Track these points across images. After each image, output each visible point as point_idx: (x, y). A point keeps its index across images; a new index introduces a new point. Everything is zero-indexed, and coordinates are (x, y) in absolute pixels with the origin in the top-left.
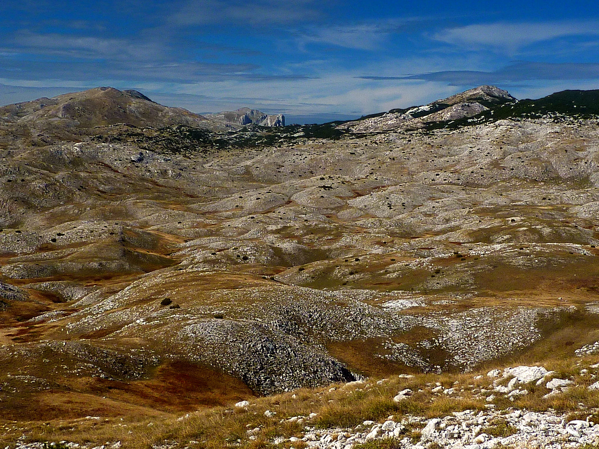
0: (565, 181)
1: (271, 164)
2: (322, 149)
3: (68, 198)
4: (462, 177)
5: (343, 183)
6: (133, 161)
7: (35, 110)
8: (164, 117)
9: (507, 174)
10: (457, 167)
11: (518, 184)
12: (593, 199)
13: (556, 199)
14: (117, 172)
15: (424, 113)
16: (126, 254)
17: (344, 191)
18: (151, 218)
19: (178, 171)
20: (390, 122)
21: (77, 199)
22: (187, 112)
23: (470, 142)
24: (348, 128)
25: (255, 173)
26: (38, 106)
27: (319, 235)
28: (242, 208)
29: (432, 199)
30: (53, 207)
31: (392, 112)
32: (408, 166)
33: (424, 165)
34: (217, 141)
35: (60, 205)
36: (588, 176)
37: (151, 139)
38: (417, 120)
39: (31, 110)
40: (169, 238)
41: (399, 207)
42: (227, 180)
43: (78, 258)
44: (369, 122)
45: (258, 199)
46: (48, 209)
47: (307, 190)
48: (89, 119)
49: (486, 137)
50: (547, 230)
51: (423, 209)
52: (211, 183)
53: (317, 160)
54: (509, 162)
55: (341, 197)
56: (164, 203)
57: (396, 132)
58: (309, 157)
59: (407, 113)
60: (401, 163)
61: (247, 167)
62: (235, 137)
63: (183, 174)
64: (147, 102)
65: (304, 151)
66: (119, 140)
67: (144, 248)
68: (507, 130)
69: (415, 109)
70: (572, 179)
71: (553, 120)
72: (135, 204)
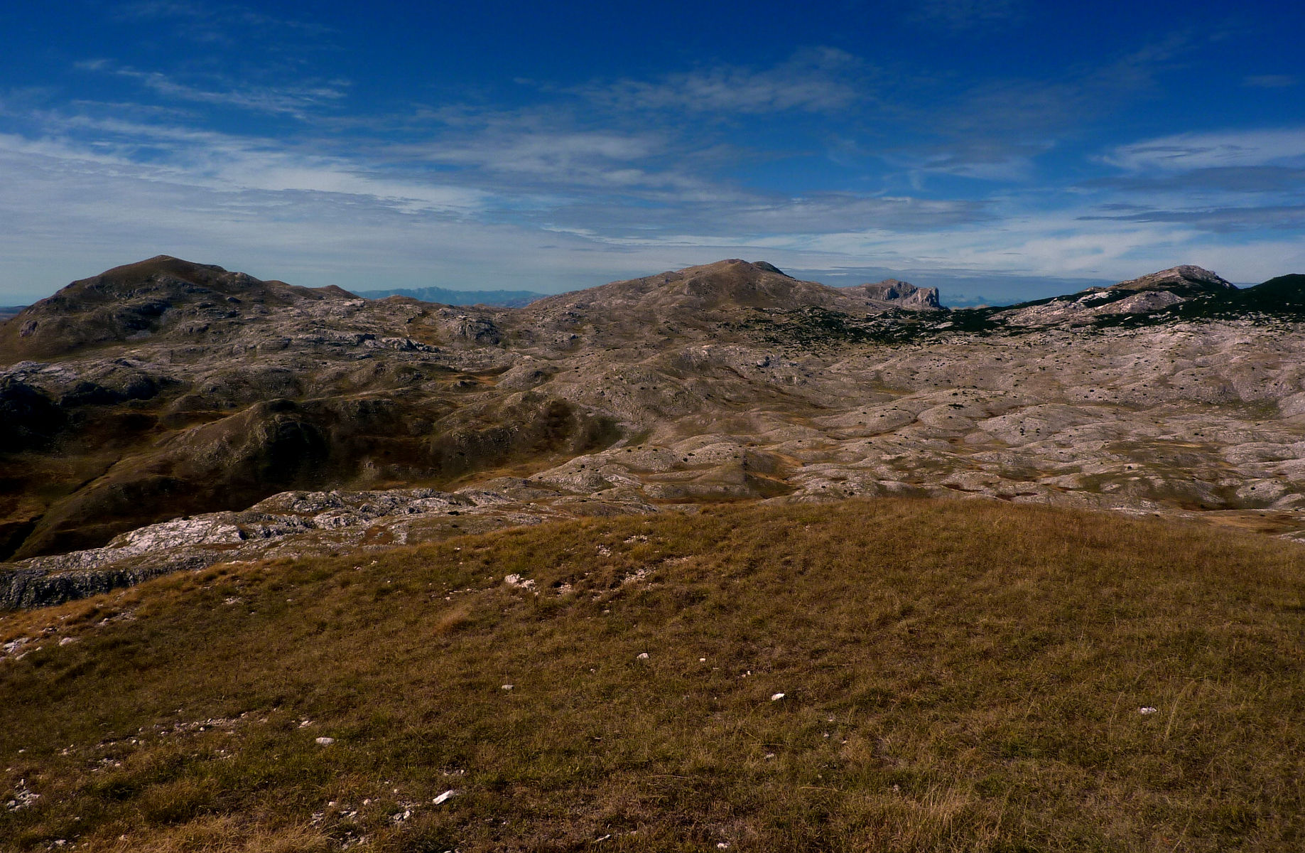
0: (1246, 405)
1: (904, 369)
2: (964, 353)
3: (696, 407)
4: (1120, 395)
5: (977, 400)
6: (760, 366)
7: (661, 285)
8: (796, 293)
9: (1175, 393)
10: (1118, 382)
11: (1186, 406)
12: (1254, 438)
13: (1210, 435)
14: (743, 377)
15: (1101, 302)
16: (748, 479)
17: (976, 410)
18: (772, 434)
19: (804, 378)
20: (1056, 313)
21: (705, 409)
22: (821, 286)
23: (1140, 351)
24: (1005, 318)
25: (886, 379)
26: (663, 281)
27: (931, 469)
28: (865, 425)
29: (1074, 424)
30: (682, 416)
31: (1061, 299)
32: (1060, 378)
33: (1079, 378)
34: (852, 330)
35: (688, 414)
36: (1276, 401)
37: (779, 327)
38: (1090, 310)
39: (655, 285)
40: (787, 459)
41: (1033, 433)
42: (855, 388)
43: (706, 481)
44: (1032, 312)
45: (882, 416)
46: (677, 417)
47: (937, 407)
48: (715, 296)
49: (1159, 346)
50: (1159, 482)
51: (1059, 438)
52: (838, 392)
53: (956, 367)
54: (1180, 380)
55: (971, 418)
56: (787, 416)
57: (1058, 329)
58: (947, 364)
59: (1080, 300)
60: (1052, 374)
61: (878, 372)
62: (873, 326)
63: (809, 381)
64: (778, 276)
65: (943, 355)
66: (747, 327)
67: (763, 472)
68: (1186, 338)
69: (1090, 296)
70: (1255, 403)
71: (1253, 322)
72: (759, 416)
